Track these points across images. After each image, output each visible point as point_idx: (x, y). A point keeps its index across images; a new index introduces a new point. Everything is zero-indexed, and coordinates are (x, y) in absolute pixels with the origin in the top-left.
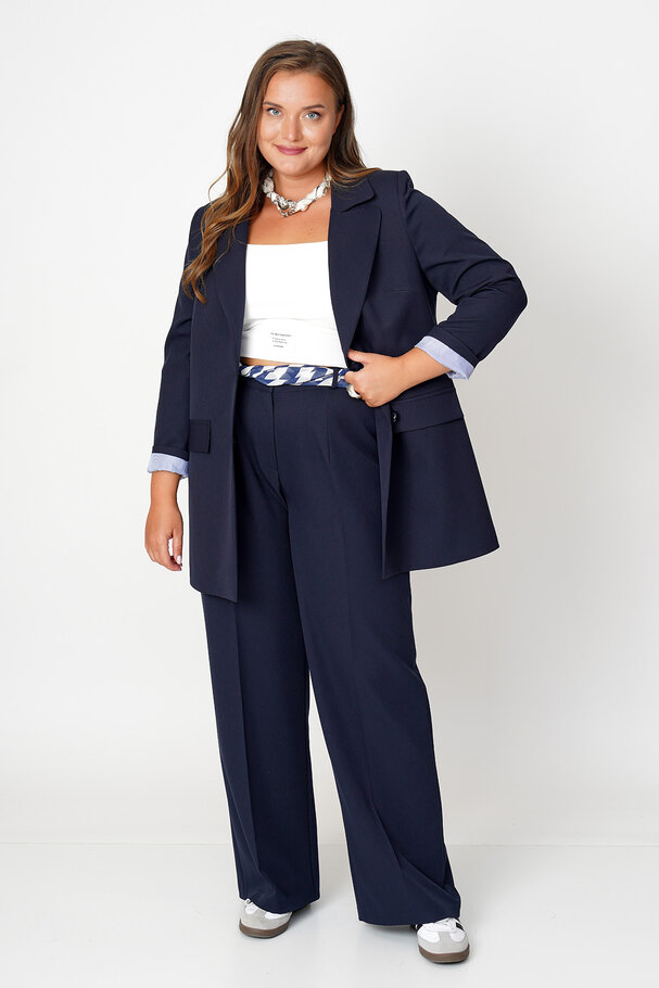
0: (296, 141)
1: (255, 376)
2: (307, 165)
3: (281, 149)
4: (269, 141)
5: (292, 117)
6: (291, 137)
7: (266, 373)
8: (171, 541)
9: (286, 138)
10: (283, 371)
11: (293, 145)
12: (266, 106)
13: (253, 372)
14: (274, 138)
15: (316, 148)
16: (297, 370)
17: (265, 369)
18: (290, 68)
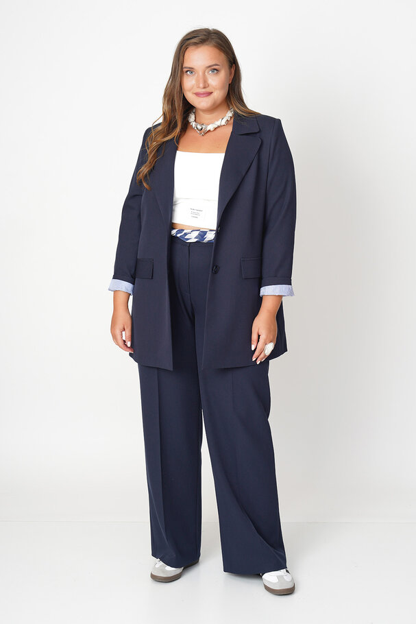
0: (204, 88)
1: (178, 235)
2: (214, 104)
3: (197, 94)
4: (190, 91)
5: (201, 73)
6: (201, 85)
7: (186, 234)
8: (124, 333)
9: (199, 87)
10: (196, 233)
11: (204, 90)
12: (185, 70)
13: (177, 233)
14: (192, 88)
15: (218, 92)
16: (205, 233)
17: (185, 232)
18: (196, 44)
